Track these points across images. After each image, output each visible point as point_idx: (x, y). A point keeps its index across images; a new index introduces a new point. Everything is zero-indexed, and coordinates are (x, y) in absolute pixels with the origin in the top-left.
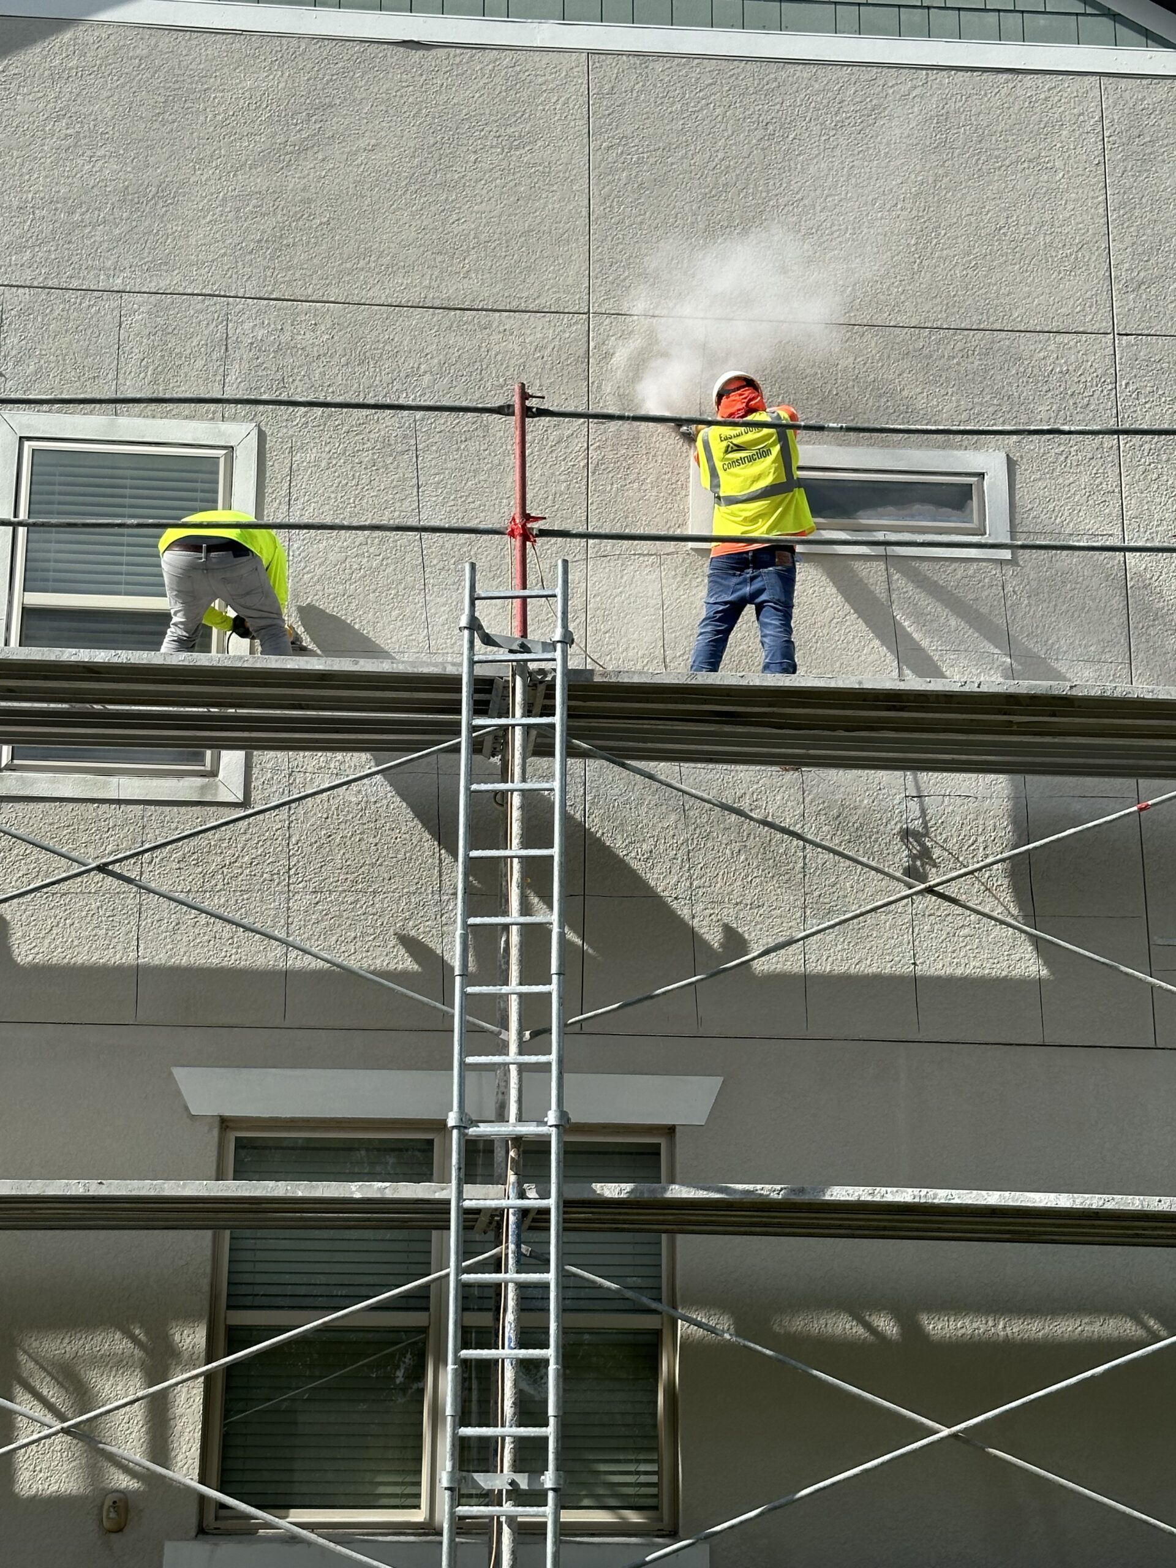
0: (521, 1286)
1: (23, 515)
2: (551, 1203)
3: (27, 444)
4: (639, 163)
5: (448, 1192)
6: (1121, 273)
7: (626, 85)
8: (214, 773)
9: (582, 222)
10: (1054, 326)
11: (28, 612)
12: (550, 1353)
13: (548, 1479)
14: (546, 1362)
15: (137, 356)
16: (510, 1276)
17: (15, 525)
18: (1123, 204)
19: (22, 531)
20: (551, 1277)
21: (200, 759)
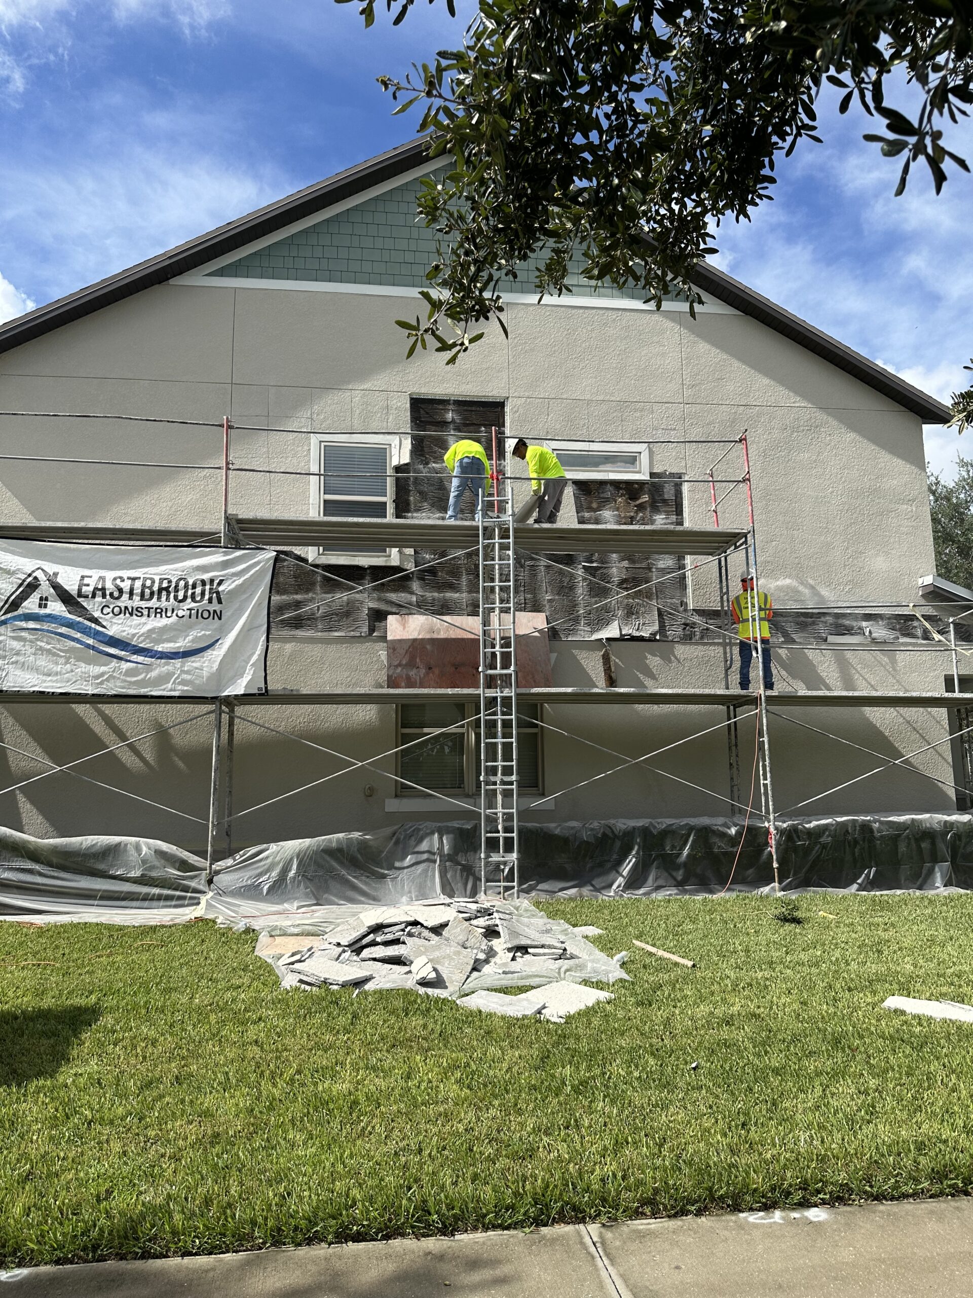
0: (503, 720)
1: (322, 472)
2: (513, 694)
3: (323, 444)
4: (526, 343)
5: (480, 691)
6: (687, 382)
7: (520, 315)
8: (390, 556)
9: (506, 364)
10: (664, 400)
11: (325, 501)
12: (513, 740)
13: (514, 778)
14: (512, 743)
15: (358, 412)
16: (499, 717)
17: (320, 475)
18: (687, 358)
19: (322, 477)
20: (513, 717)
21: (385, 552)
